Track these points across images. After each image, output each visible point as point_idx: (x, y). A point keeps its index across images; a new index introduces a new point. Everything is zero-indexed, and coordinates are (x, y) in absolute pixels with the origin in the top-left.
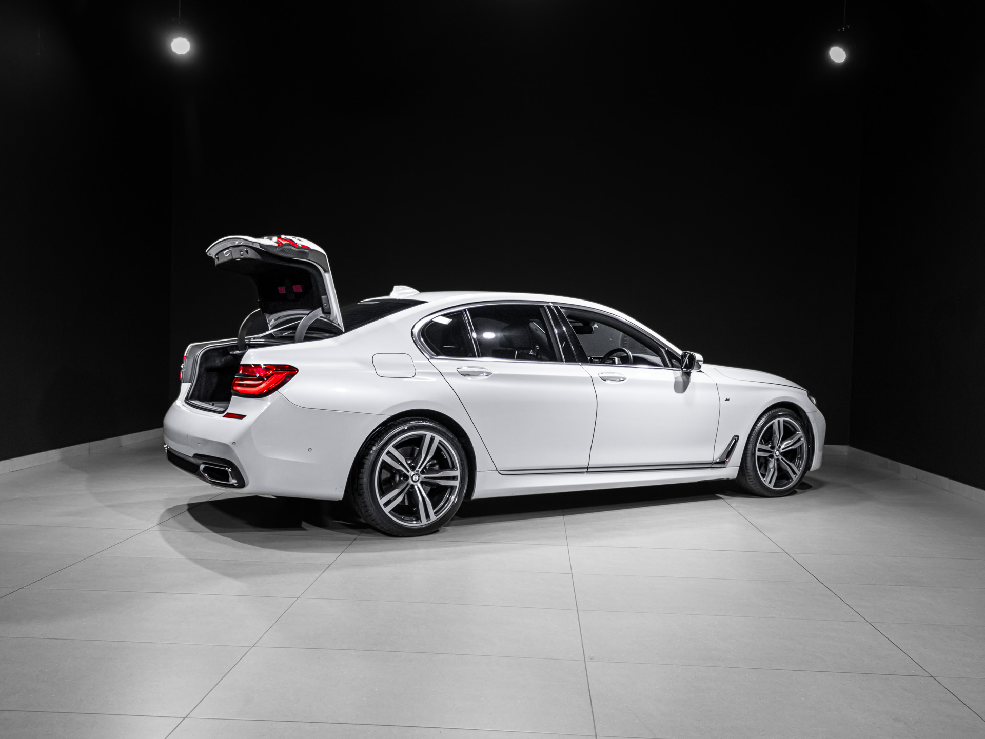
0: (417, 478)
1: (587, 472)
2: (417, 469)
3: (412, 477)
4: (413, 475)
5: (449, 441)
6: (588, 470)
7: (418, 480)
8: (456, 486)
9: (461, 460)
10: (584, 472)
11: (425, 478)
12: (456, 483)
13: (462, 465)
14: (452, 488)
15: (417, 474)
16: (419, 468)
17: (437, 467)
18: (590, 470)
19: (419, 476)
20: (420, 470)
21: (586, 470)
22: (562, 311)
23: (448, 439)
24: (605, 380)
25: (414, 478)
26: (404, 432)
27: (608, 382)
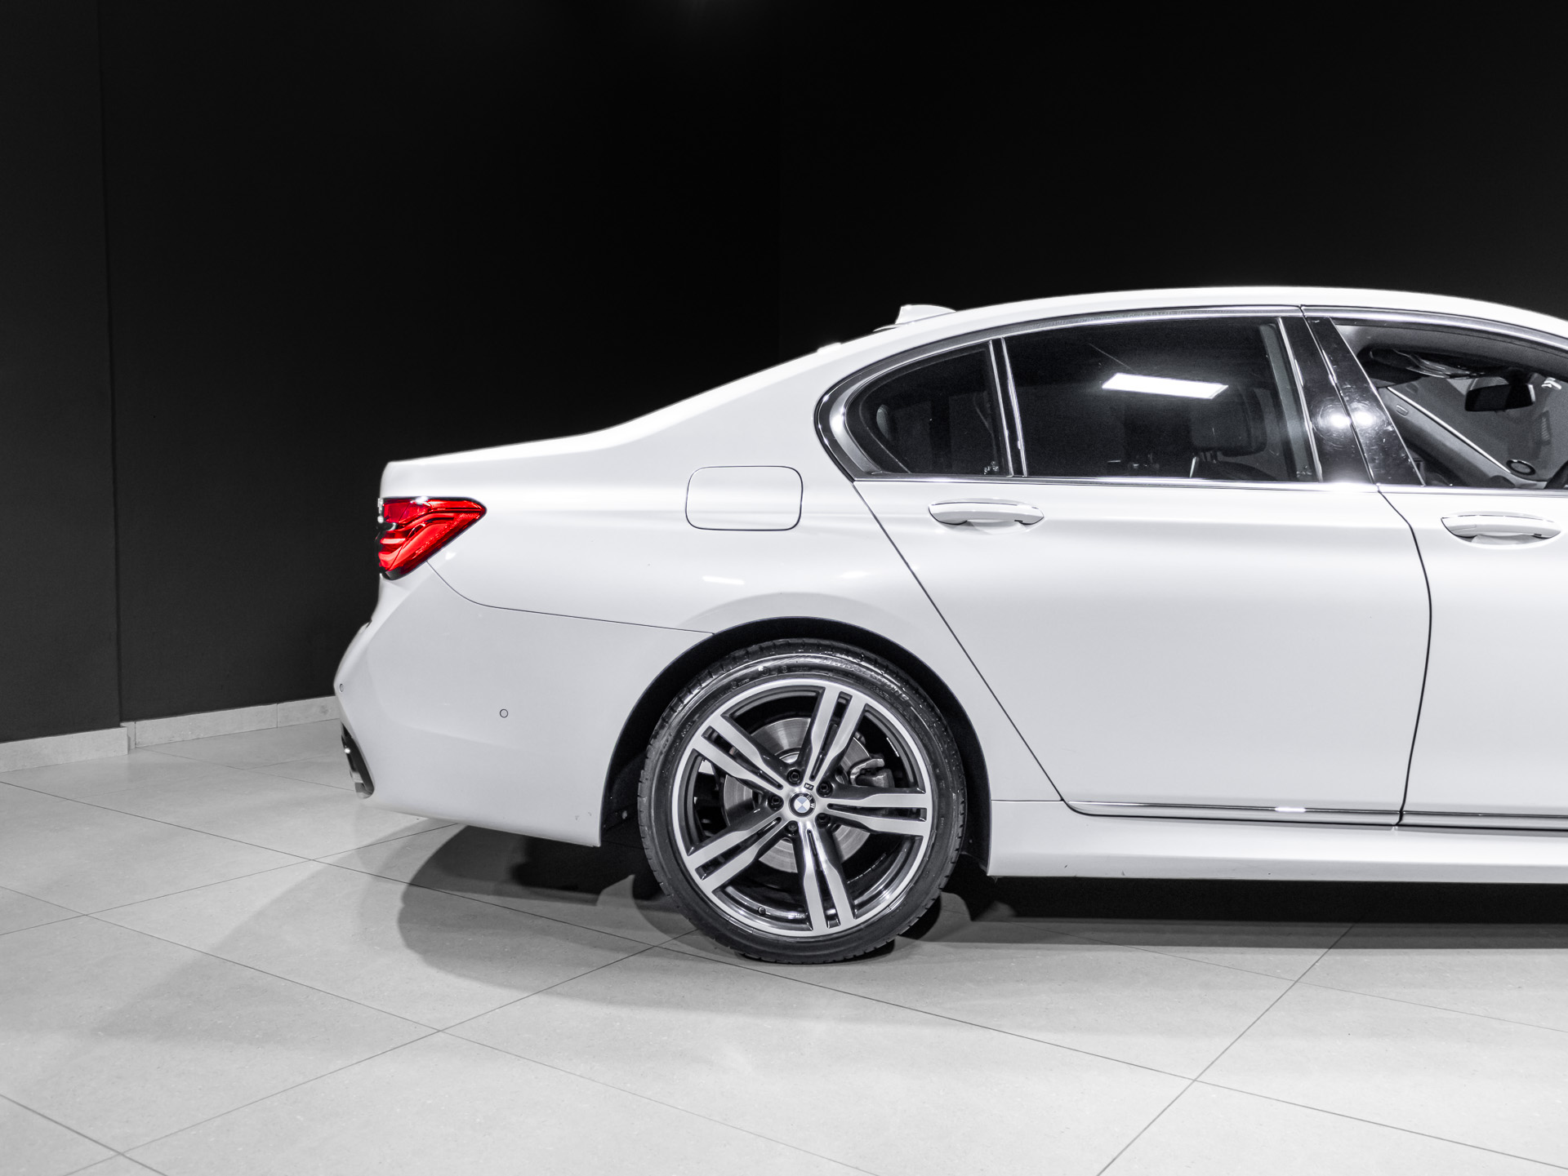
0: (807, 805)
1: (1397, 825)
2: (806, 779)
3: (792, 801)
4: (797, 796)
5: (897, 709)
6: (1402, 819)
7: (811, 810)
8: (921, 838)
9: (934, 764)
10: (1391, 825)
11: (830, 806)
12: (922, 829)
13: (938, 778)
14: (914, 840)
15: (806, 795)
16: (813, 777)
17: (880, 779)
18: (1407, 820)
19: (812, 801)
20: (816, 783)
21: (1394, 819)
22: (1344, 331)
23: (892, 705)
24: (1469, 538)
25: (797, 805)
26: (756, 678)
27: (1474, 544)
